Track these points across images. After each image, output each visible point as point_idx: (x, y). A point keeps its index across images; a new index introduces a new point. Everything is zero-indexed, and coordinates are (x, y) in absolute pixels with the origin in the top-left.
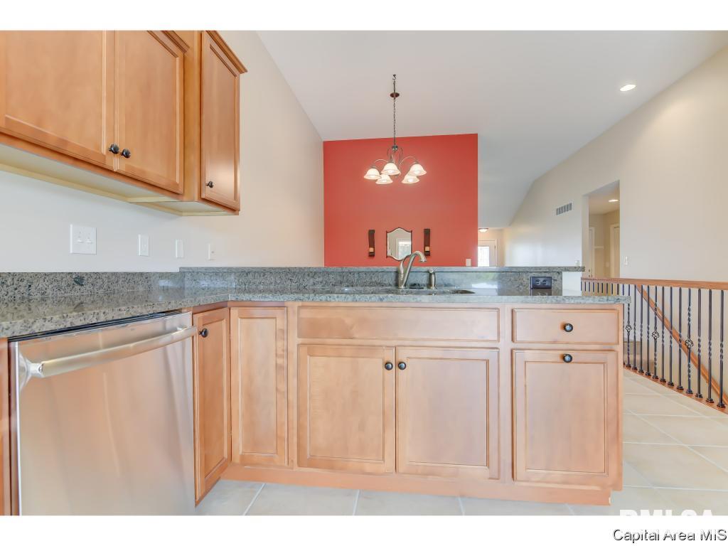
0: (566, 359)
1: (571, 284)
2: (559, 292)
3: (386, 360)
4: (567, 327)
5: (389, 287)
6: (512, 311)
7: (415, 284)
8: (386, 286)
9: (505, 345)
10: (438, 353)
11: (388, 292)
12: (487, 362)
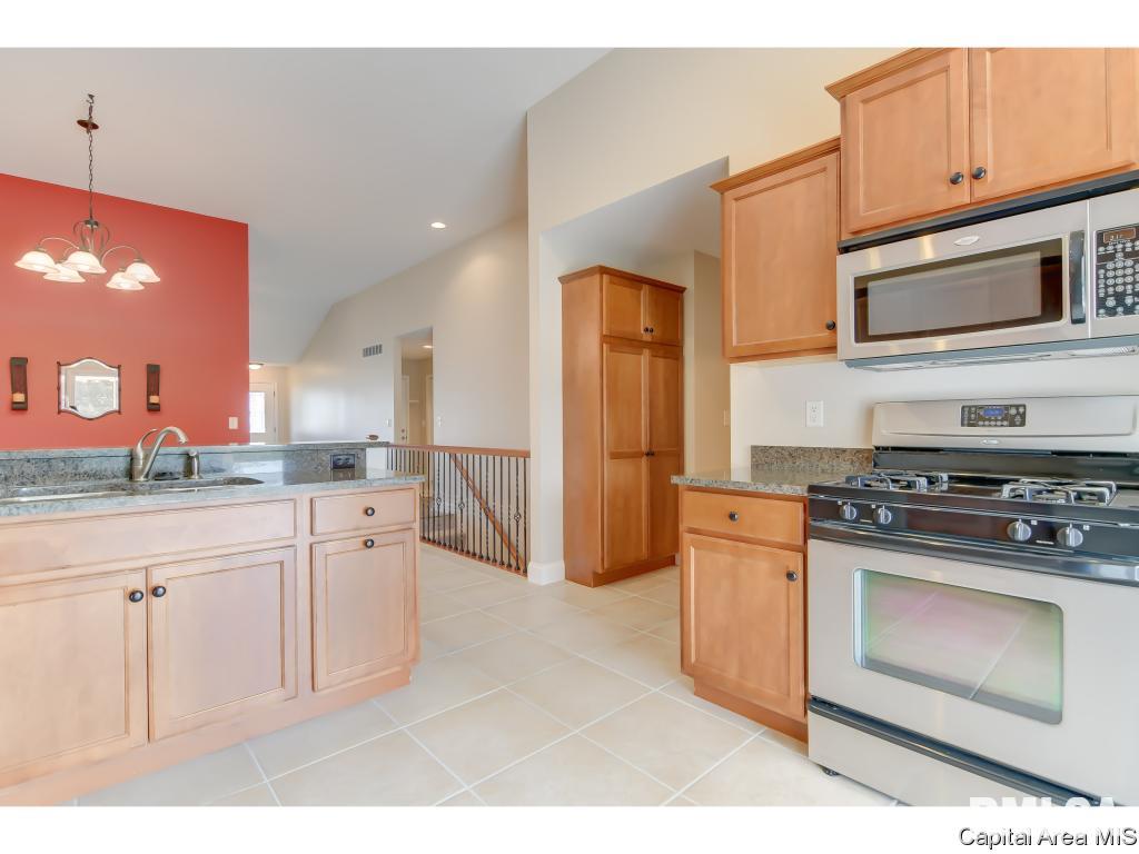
0: (368, 544)
1: (376, 461)
2: (363, 475)
3: (130, 589)
4: (369, 512)
5: (115, 481)
6: (311, 500)
7: (164, 474)
8: (108, 478)
9: (303, 541)
10: (216, 565)
11: (113, 488)
12: (282, 563)
